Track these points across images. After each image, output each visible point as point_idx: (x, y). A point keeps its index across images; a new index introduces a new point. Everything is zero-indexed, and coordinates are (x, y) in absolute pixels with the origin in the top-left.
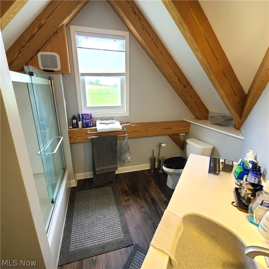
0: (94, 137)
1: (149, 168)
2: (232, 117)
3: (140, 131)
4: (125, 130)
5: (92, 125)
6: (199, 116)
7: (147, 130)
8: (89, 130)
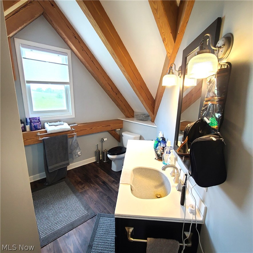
0: (45, 138)
1: (95, 161)
2: (149, 114)
3: (86, 129)
4: (74, 129)
5: (40, 128)
6: (128, 115)
7: (92, 128)
8: (39, 133)
